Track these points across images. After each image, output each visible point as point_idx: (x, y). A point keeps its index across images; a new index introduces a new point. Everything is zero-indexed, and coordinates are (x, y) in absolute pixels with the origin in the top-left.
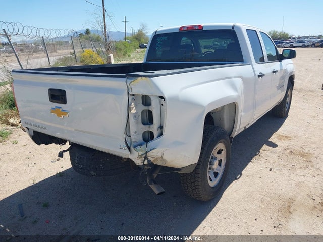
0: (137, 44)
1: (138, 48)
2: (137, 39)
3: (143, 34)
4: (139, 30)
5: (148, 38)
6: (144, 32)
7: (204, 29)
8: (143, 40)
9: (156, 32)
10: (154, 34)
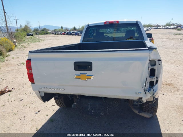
0: (25, 33)
1: (26, 36)
2: (25, 30)
3: (28, 28)
4: (25, 25)
5: (31, 30)
6: (28, 26)
7: (120, 23)
8: (28, 31)
9: (88, 25)
10: (87, 26)
